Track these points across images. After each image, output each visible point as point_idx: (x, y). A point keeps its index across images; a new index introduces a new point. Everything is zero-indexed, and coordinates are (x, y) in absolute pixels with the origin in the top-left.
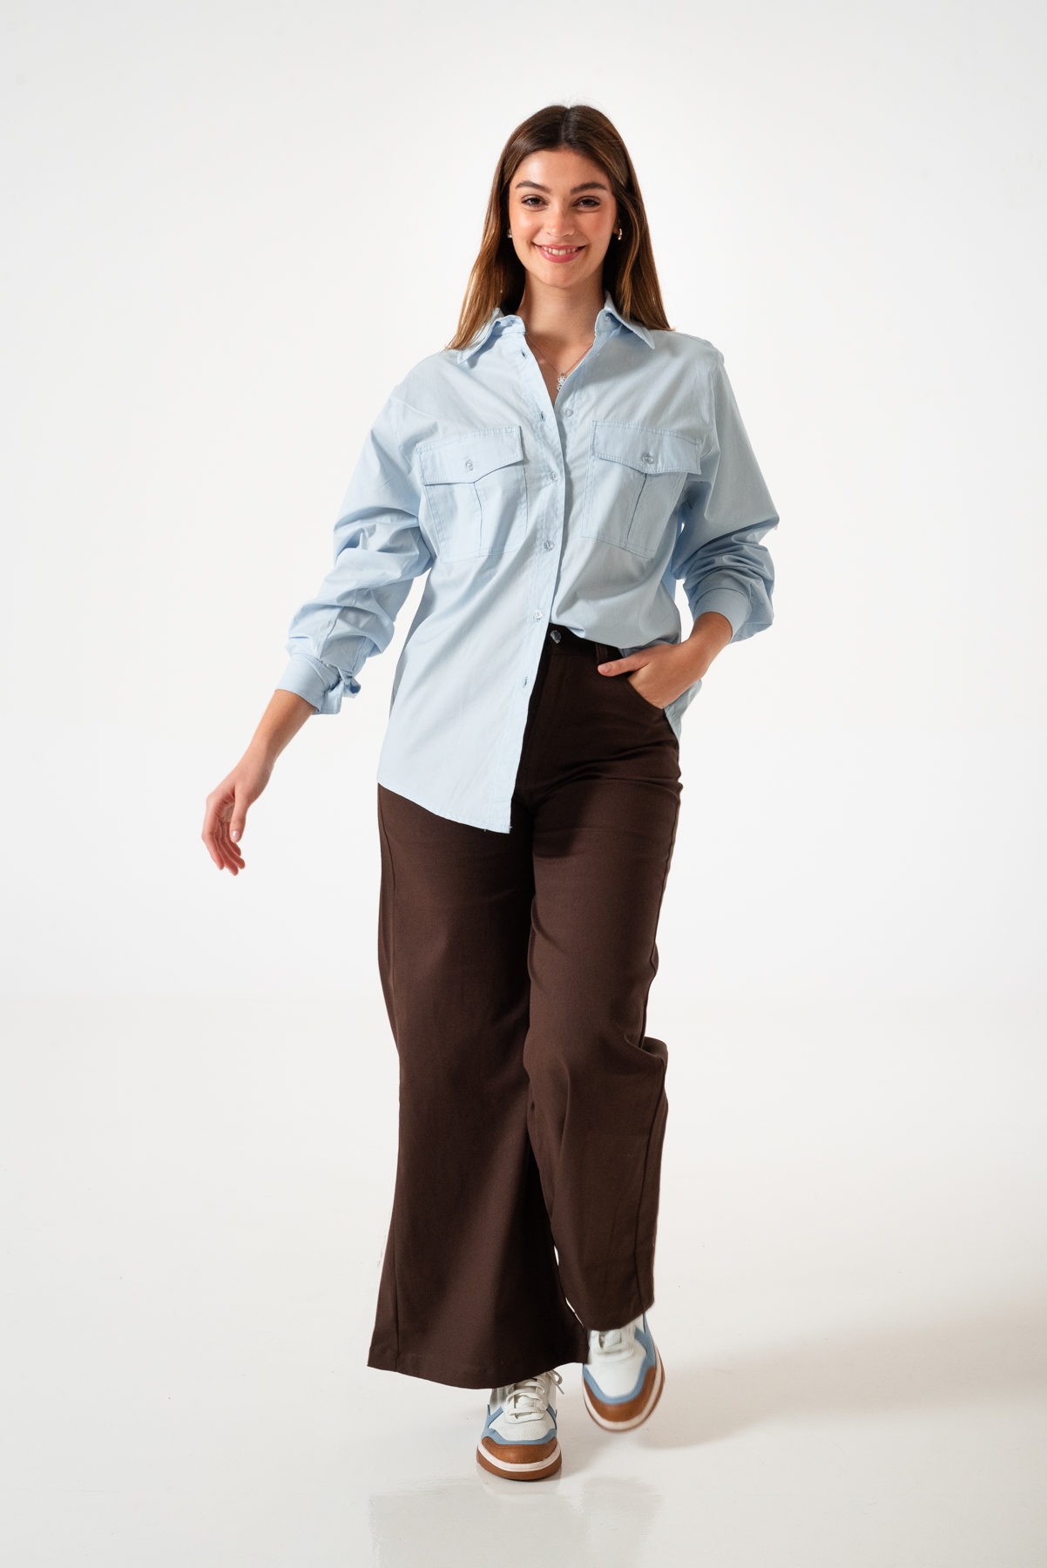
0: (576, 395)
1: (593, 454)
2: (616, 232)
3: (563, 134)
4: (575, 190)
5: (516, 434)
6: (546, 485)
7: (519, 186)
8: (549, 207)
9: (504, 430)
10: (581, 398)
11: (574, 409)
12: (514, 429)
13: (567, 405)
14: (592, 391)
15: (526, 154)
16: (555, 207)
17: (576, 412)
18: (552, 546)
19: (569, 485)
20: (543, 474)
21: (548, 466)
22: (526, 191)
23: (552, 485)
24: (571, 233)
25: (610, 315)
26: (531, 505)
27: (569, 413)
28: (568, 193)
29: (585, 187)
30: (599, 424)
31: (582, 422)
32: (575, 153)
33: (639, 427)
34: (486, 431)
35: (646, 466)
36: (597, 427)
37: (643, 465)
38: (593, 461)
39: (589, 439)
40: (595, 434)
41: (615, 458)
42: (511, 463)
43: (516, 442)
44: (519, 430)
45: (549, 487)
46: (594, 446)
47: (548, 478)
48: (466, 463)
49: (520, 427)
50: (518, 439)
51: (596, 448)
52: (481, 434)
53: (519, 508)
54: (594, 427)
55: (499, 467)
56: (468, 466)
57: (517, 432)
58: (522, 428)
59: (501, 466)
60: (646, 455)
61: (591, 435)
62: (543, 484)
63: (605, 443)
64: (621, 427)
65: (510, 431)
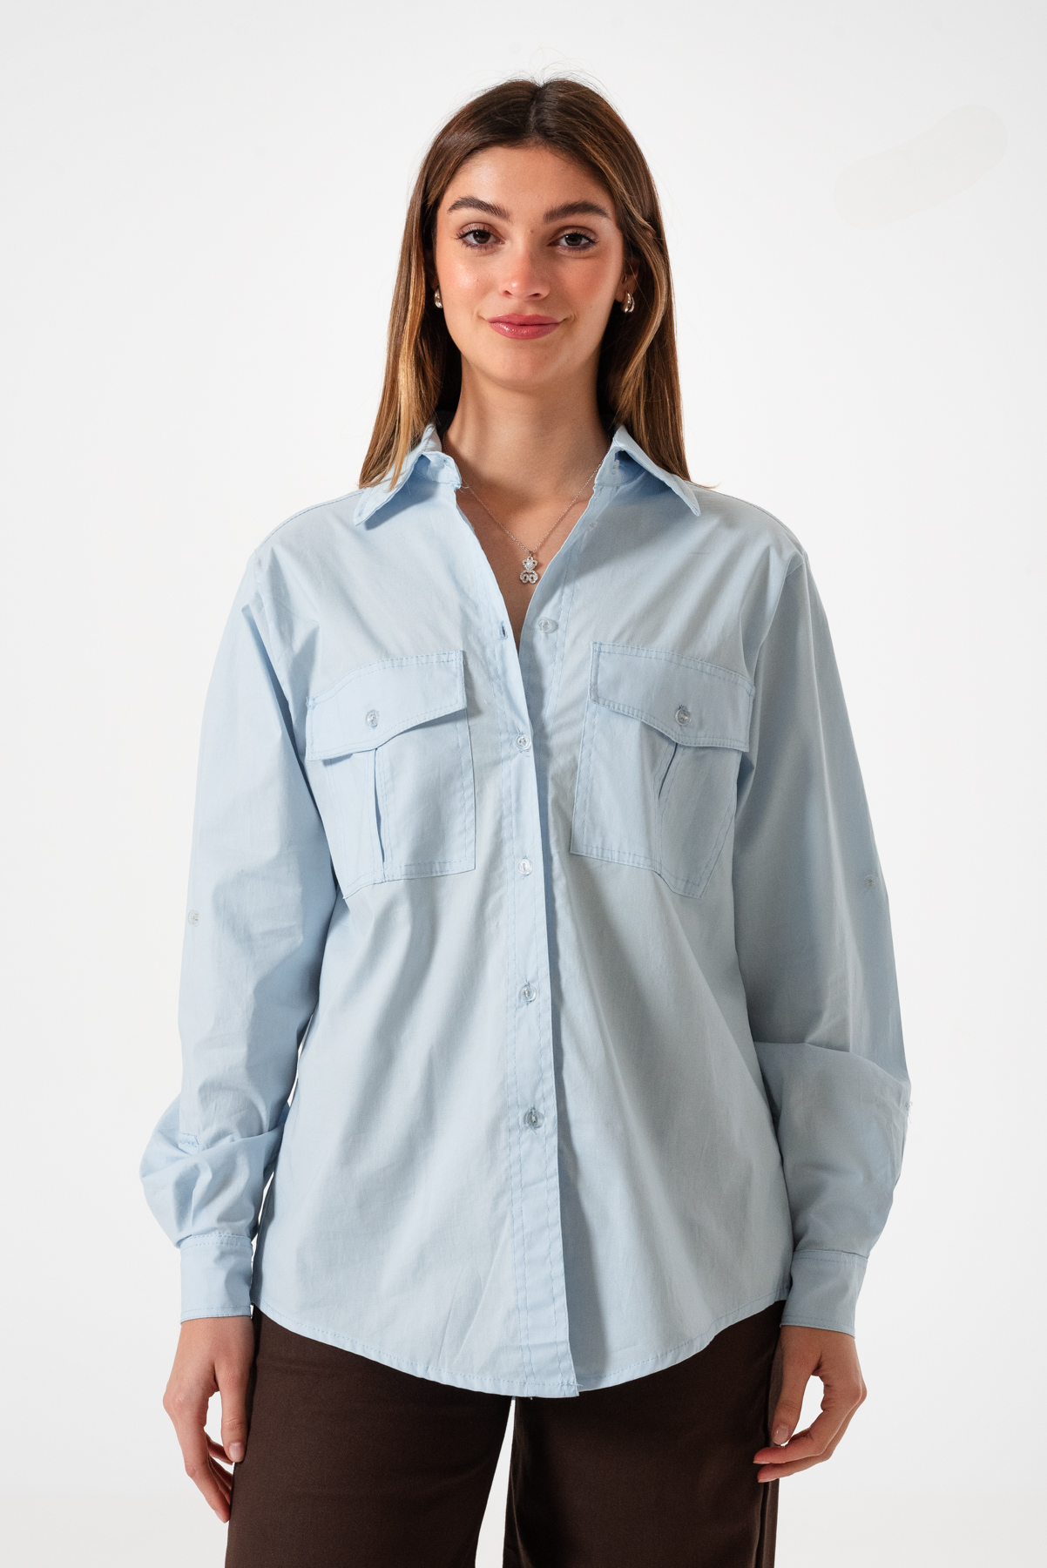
0: (564, 596)
1: (596, 700)
2: (620, 299)
3: (532, 119)
4: (551, 215)
5: (456, 664)
6: (509, 758)
7: (456, 206)
8: (508, 243)
9: (434, 659)
10: (573, 602)
11: (560, 621)
12: (453, 657)
13: (548, 613)
14: (590, 587)
15: (471, 152)
16: (517, 242)
17: (562, 626)
20: (503, 737)
21: (513, 723)
22: (467, 214)
23: (520, 756)
24: (544, 292)
25: (623, 456)
26: (481, 791)
27: (550, 627)
28: (541, 218)
29: (571, 209)
30: (605, 648)
31: (574, 643)
32: (551, 152)
34: (404, 660)
35: (682, 730)
36: (602, 654)
37: (677, 727)
38: (594, 715)
39: (586, 677)
40: (598, 666)
41: (633, 711)
42: (447, 713)
43: (456, 676)
44: (462, 657)
45: (515, 761)
46: (596, 683)
47: (511, 744)
48: (368, 715)
49: (464, 653)
50: (459, 674)
51: (600, 687)
52: (395, 665)
53: (459, 795)
54: (596, 654)
55: (424, 721)
56: (369, 720)
57: (458, 661)
58: (467, 655)
59: (427, 720)
60: (682, 710)
61: (589, 668)
62: (503, 755)
63: (616, 683)
64: (644, 655)
65: (445, 660)
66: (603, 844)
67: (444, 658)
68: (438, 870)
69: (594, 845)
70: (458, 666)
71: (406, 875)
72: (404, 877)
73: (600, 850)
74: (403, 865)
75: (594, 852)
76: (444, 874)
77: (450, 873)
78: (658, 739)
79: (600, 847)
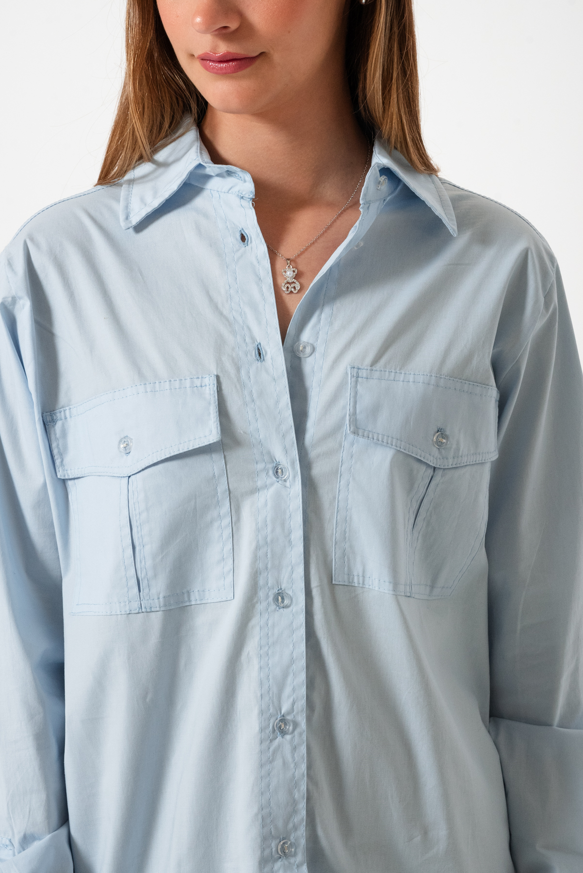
0: (323, 316)
1: (356, 432)
5: (210, 391)
6: (266, 487)
9: (188, 383)
10: (331, 324)
11: (318, 344)
12: (206, 381)
13: (306, 336)
17: (320, 349)
18: (286, 602)
19: (309, 486)
20: (260, 466)
21: (269, 453)
23: (277, 486)
25: (385, 171)
26: (239, 520)
27: (308, 350)
30: (363, 373)
31: (334, 367)
33: (433, 381)
34: (157, 385)
35: (440, 453)
36: (360, 379)
37: (435, 451)
38: (352, 444)
39: (345, 401)
40: (356, 393)
41: (392, 441)
42: (201, 446)
43: (210, 404)
44: (215, 382)
45: (272, 490)
46: (355, 413)
47: (267, 474)
48: (120, 441)
49: (218, 377)
50: (212, 402)
51: (359, 417)
52: (149, 390)
53: (216, 525)
54: (354, 379)
55: (178, 453)
56: (122, 446)
57: (211, 386)
58: (221, 379)
59: (181, 451)
60: (441, 432)
61: (348, 394)
62: (259, 483)
63: (375, 411)
64: (402, 379)
65: (199, 385)
66: (364, 572)
67: (198, 382)
68: (197, 598)
69: (355, 574)
70: (212, 392)
71: (165, 605)
72: (162, 609)
73: (361, 579)
74: (161, 596)
75: (356, 580)
76: (204, 602)
77: (209, 601)
78: (416, 465)
79: (361, 574)
